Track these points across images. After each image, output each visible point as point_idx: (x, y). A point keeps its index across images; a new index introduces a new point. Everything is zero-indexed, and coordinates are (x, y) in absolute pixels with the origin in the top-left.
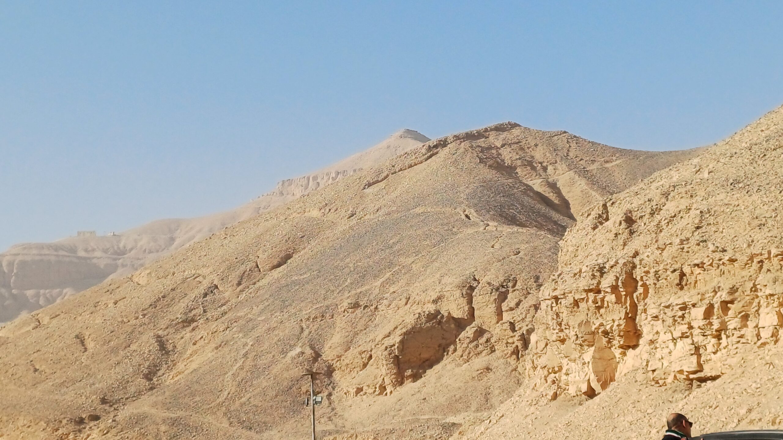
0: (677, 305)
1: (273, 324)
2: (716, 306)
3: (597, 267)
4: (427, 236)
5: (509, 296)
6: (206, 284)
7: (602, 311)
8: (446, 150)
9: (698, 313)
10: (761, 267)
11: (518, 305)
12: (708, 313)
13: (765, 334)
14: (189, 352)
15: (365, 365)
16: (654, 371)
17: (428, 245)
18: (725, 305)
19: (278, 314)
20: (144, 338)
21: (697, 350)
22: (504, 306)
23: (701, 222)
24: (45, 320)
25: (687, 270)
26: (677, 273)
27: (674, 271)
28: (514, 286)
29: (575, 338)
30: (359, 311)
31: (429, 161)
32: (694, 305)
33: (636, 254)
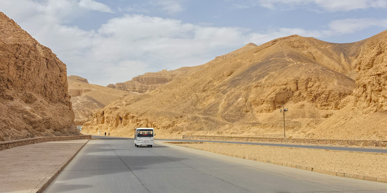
1: (232, 91)
4: (278, 66)
5: (309, 83)
11: (313, 85)
14: (206, 99)
15: (262, 104)
17: (278, 68)
19: (233, 88)
20: (192, 95)
22: (308, 86)
28: (311, 80)
30: (259, 88)
31: (273, 46)
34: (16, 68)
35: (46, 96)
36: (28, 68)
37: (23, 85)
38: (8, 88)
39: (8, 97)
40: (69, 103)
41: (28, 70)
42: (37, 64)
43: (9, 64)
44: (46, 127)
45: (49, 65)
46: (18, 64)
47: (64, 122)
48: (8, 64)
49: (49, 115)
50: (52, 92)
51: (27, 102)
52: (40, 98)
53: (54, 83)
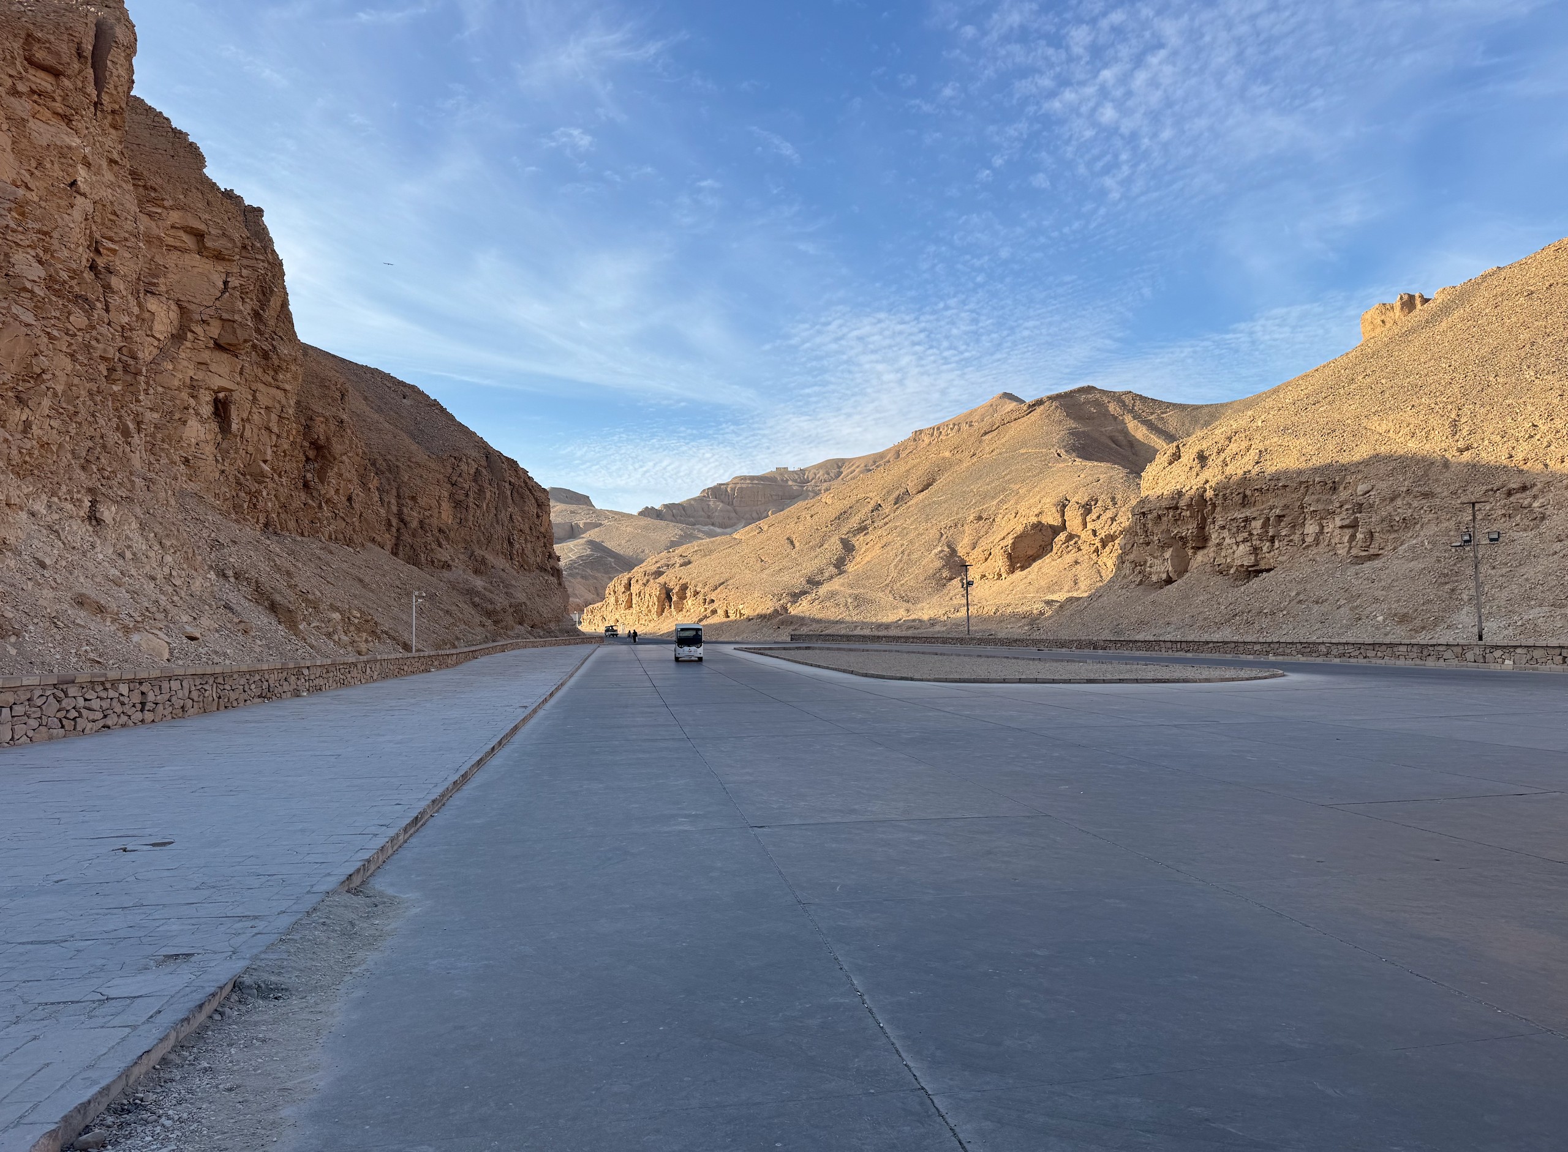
0: (1240, 518)
2: (1271, 519)
3: (1176, 491)
4: (1030, 470)
5: (1092, 511)
6: (873, 503)
7: (1179, 522)
8: (1042, 407)
9: (1257, 525)
10: (1307, 491)
11: (1098, 517)
12: (1266, 524)
13: (1309, 540)
15: (986, 560)
16: (1219, 565)
18: (1280, 518)
19: (924, 524)
20: (833, 540)
21: (1256, 550)
22: (1088, 519)
23: (1260, 457)
24: (765, 528)
25: (1248, 493)
26: (1241, 495)
27: (1239, 494)
28: (1096, 504)
29: (1157, 542)
30: (981, 522)
32: (1254, 518)
33: (1207, 482)
34: (453, 505)
35: (511, 559)
36: (475, 504)
37: (468, 538)
38: (440, 545)
39: (442, 563)
40: (558, 570)
41: (475, 507)
42: (493, 495)
43: (439, 497)
44: (517, 620)
45: (515, 495)
46: (456, 496)
47: (550, 610)
48: (437, 498)
49: (521, 597)
50: (523, 550)
51: (476, 572)
52: (500, 562)
53: (527, 531)
